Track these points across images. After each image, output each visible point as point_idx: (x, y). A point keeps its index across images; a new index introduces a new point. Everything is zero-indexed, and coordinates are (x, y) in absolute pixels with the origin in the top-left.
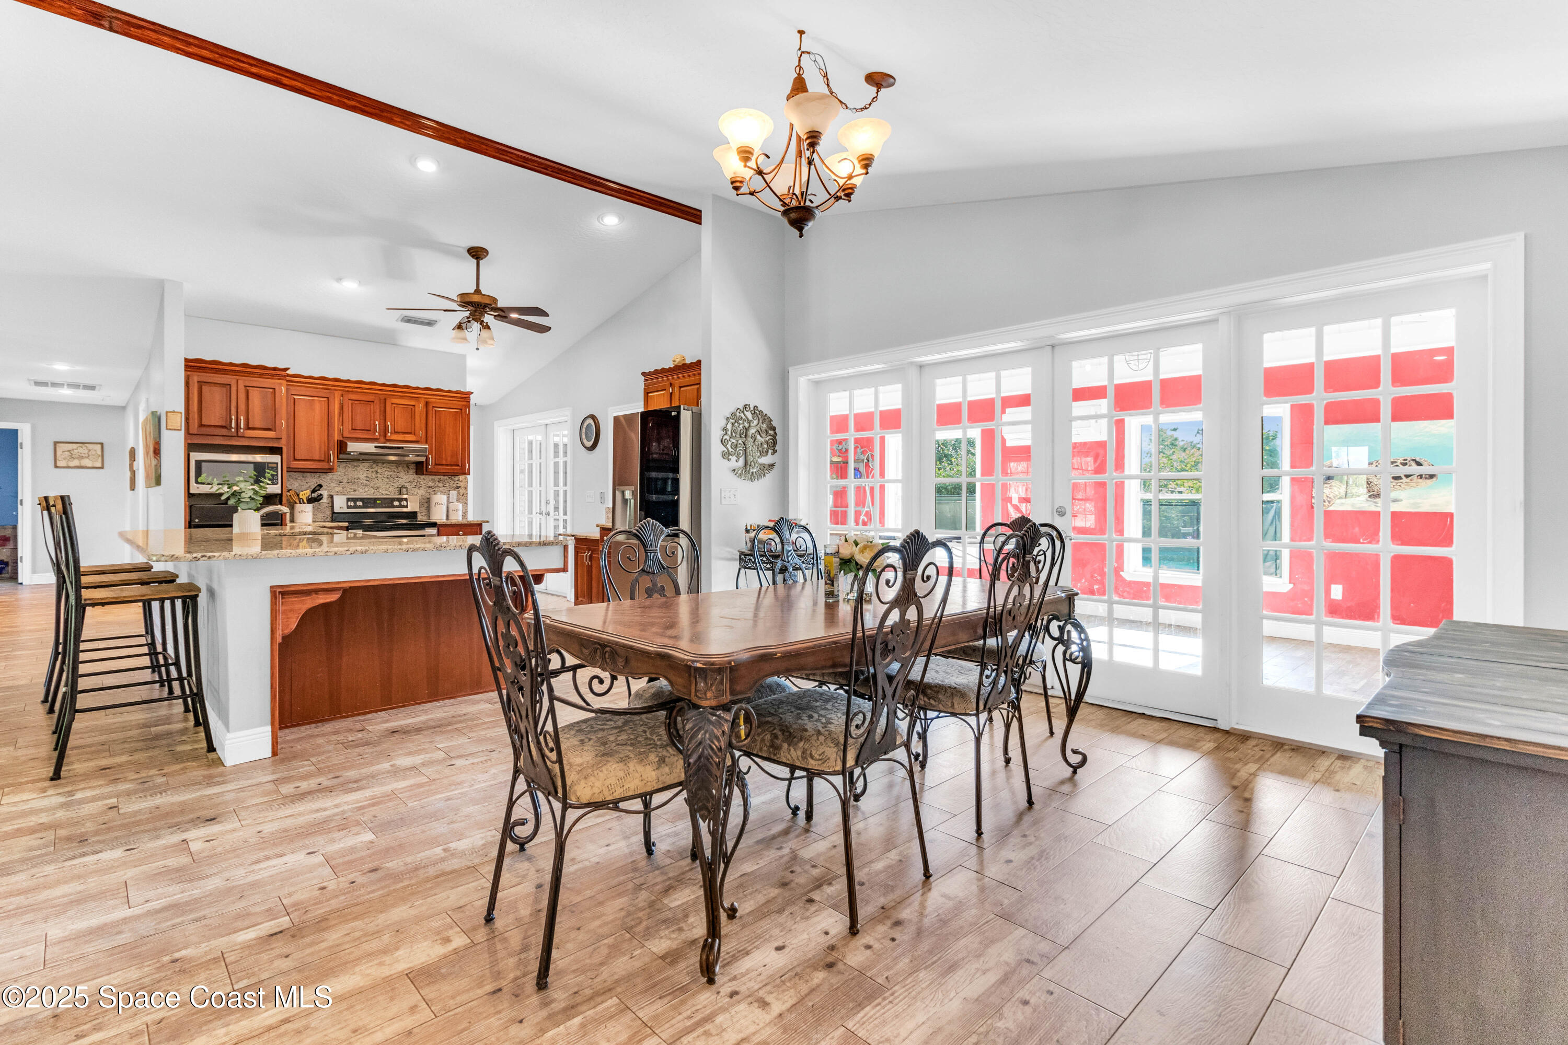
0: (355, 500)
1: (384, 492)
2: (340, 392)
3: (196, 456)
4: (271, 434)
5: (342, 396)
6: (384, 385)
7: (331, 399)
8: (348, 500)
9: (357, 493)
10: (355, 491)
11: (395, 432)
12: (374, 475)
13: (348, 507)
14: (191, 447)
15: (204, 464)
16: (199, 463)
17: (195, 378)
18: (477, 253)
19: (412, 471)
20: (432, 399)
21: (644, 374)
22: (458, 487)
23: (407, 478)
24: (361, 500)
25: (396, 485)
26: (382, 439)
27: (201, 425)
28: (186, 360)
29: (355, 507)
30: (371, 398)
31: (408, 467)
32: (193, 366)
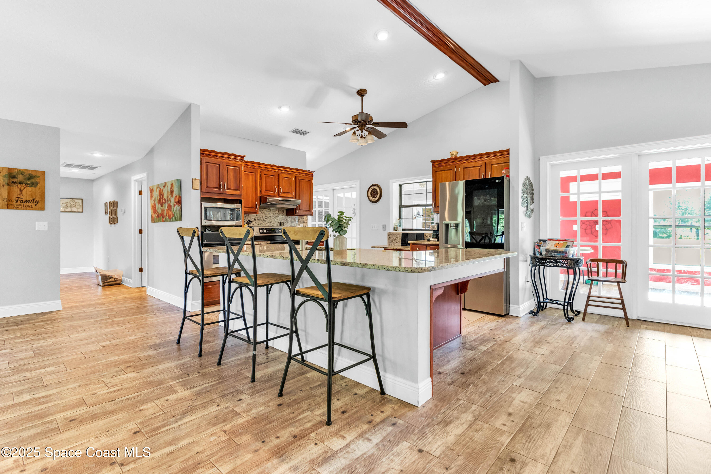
0: (263, 229)
1: (273, 225)
2: (260, 170)
3: (205, 204)
4: (237, 192)
5: (261, 172)
6: (278, 167)
7: (256, 174)
8: (260, 229)
9: (262, 225)
10: (261, 224)
11: (283, 192)
12: (269, 215)
13: (260, 233)
14: (203, 199)
15: (208, 209)
16: (206, 208)
17: (205, 159)
18: (361, 93)
19: (285, 213)
20: (298, 175)
21: (432, 161)
22: (304, 222)
23: (282, 217)
24: (266, 229)
25: (278, 221)
26: (277, 196)
27: (207, 187)
28: (201, 149)
29: (263, 233)
30: (273, 173)
31: (283, 211)
32: (204, 153)
